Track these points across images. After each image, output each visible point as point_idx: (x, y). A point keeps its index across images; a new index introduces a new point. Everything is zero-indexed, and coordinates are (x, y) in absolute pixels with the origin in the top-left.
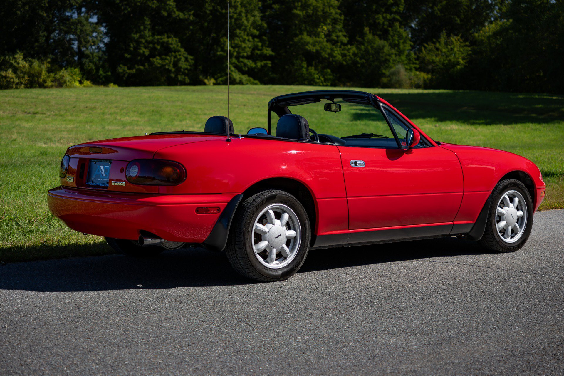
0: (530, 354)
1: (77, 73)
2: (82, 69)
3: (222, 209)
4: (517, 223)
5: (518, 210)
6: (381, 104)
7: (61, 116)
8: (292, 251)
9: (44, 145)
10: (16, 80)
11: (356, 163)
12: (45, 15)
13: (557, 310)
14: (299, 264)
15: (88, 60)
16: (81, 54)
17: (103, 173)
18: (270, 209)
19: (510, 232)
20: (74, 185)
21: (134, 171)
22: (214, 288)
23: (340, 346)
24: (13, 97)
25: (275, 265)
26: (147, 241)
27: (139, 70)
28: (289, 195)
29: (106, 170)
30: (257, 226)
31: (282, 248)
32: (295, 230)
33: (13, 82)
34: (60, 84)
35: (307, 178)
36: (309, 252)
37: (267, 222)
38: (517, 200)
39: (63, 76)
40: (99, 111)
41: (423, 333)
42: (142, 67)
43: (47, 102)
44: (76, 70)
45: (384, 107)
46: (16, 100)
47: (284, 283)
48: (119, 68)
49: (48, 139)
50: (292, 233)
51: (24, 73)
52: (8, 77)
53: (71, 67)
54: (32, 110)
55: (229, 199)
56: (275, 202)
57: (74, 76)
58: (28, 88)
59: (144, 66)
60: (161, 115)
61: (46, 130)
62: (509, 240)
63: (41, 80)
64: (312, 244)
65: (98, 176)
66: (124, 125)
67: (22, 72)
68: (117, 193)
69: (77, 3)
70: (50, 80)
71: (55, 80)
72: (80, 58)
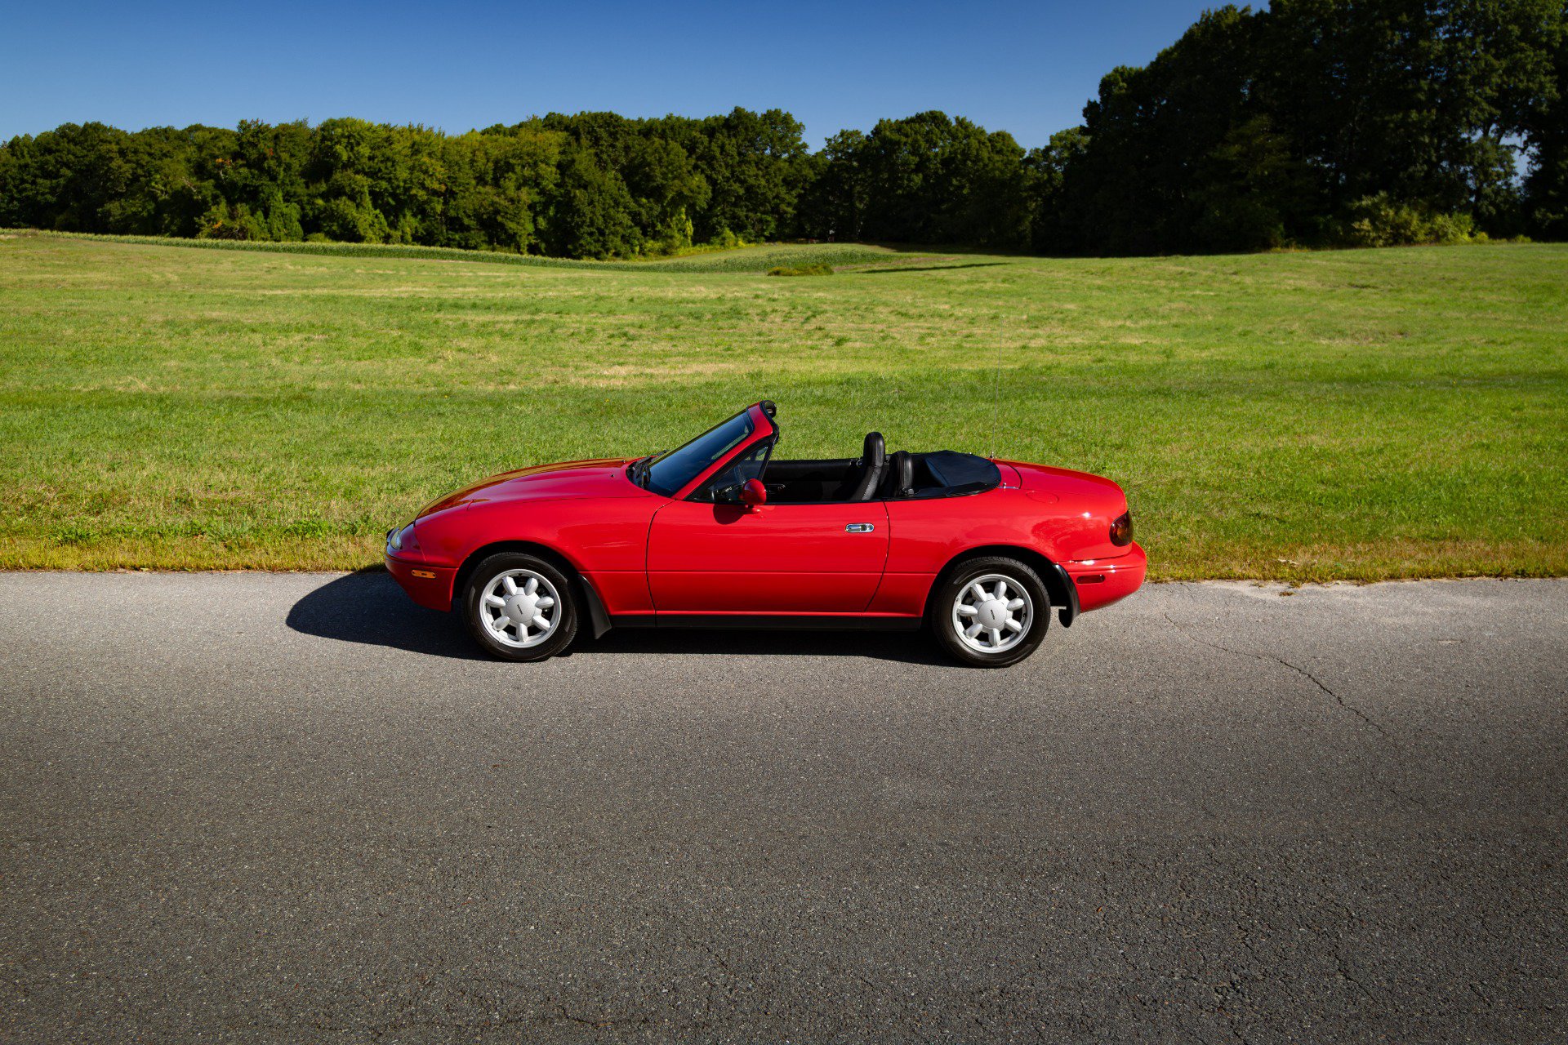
1: (1468, 221)
2: (1475, 211)
10: (1373, 235)
12: (1427, 140)
15: (1486, 203)
16: (1478, 192)
24: (1349, 262)
33: (1369, 236)
34: (1438, 237)
39: (1442, 226)
43: (1390, 270)
44: (1467, 216)
48: (1537, 212)
51: (1385, 223)
52: (1363, 230)
53: (1458, 212)
54: (1363, 282)
57: (1462, 227)
58: (1391, 245)
63: (1409, 233)
67: (1383, 223)
69: (1479, 120)
70: (1423, 232)
71: (1431, 231)
72: (1477, 200)
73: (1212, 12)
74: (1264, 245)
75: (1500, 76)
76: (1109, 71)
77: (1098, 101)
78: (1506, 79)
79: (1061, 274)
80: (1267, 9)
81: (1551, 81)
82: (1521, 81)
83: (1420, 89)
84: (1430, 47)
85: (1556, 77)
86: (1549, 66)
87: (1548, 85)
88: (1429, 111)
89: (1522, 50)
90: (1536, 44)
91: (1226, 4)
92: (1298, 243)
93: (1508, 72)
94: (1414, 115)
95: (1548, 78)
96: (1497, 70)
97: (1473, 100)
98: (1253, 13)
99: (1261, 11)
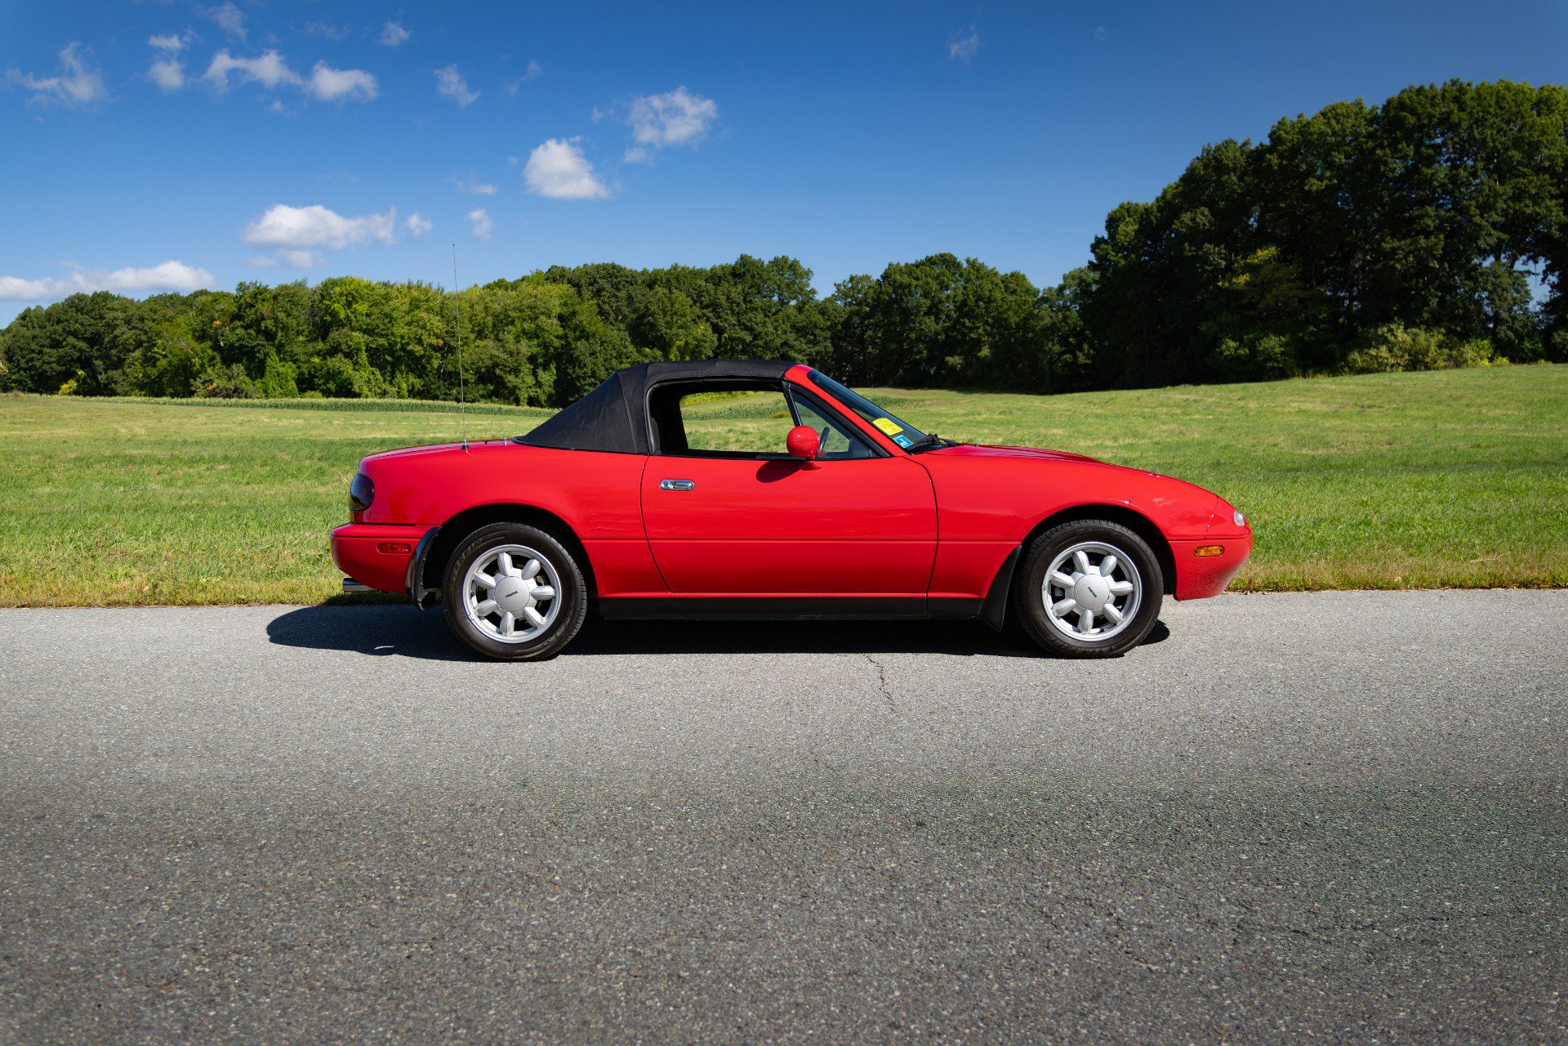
1: (1486, 347)
2: (1494, 337)
10: (1392, 361)
12: (1437, 266)
15: (1504, 327)
16: (1496, 319)
33: (1387, 363)
34: (1458, 363)
39: (1464, 352)
44: (1486, 342)
48: (1556, 336)
51: (1404, 350)
52: (1380, 356)
53: (1476, 338)
57: (1481, 352)
58: (1409, 370)
63: (1428, 360)
67: (1401, 349)
69: (1490, 246)
70: (1442, 358)
71: (1450, 358)
72: (1495, 326)
73: (1213, 146)
74: (1282, 374)
75: (1505, 201)
76: (1115, 207)
77: (1106, 236)
78: (1511, 204)
80: (1267, 142)
81: (1556, 205)
82: (1527, 206)
83: (1427, 215)
84: (1433, 175)
85: (1561, 201)
86: (1554, 191)
87: (1555, 209)
88: (1438, 237)
89: (1524, 175)
90: (1539, 170)
91: (1226, 138)
92: (1315, 372)
93: (1517, 197)
94: (1422, 242)
95: (1554, 202)
96: (1501, 196)
97: (1480, 226)
98: (1253, 146)
99: (1261, 145)
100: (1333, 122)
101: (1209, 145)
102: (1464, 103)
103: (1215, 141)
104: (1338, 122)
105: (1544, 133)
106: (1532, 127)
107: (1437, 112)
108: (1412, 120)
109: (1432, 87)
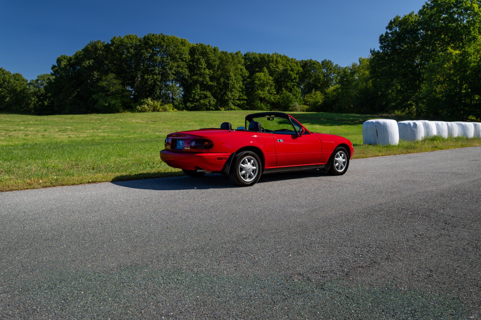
0: (348, 215)
2: (173, 104)
3: (227, 158)
4: (343, 164)
5: (343, 159)
6: (290, 118)
7: (165, 122)
8: (254, 175)
9: (159, 134)
10: (148, 109)
11: (280, 141)
12: (159, 84)
13: (358, 198)
14: (257, 180)
15: (175, 101)
16: (173, 99)
17: (181, 144)
18: (246, 158)
19: (340, 168)
20: (170, 149)
21: (193, 144)
22: (224, 189)
23: (273, 212)
24: (147, 115)
25: (248, 180)
26: (198, 171)
27: (195, 105)
28: (254, 153)
29: (182, 143)
30: (241, 165)
31: (251, 173)
32: (256, 166)
33: (147, 110)
34: (165, 110)
35: (261, 147)
36: (261, 175)
37: (245, 164)
38: (343, 155)
39: (166, 107)
40: (180, 120)
41: (306, 207)
42: (196, 104)
43: (160, 117)
44: (171, 105)
45: (291, 119)
46: (148, 116)
47: (251, 187)
48: (188, 104)
49: (160, 131)
50: (254, 168)
52: (145, 108)
53: (169, 103)
54: (154, 120)
55: (230, 154)
56: (248, 156)
57: (170, 107)
58: (153, 112)
59: (197, 103)
60: (204, 122)
61: (160, 128)
62: (340, 171)
63: (158, 109)
64: (262, 172)
65: (179, 146)
66: (189, 126)
67: (151, 106)
68: (187, 152)
69: (171, 79)
70: (161, 108)
71: (163, 109)
72: (172, 100)
73: (94, 41)
74: (118, 112)
75: (175, 68)
76: (60, 56)
77: (56, 65)
78: (177, 69)
79: (56, 119)
80: (110, 43)
82: (180, 70)
83: (156, 69)
84: (157, 58)
85: (188, 69)
86: (186, 66)
87: (187, 71)
88: (159, 76)
89: (179, 62)
90: (182, 60)
91: (98, 40)
92: (128, 111)
93: (178, 67)
94: (155, 77)
95: (186, 69)
96: (174, 66)
97: (169, 74)
98: (106, 43)
99: (108, 43)
100: (130, 40)
101: (93, 41)
102: (165, 40)
103: (95, 40)
104: (131, 40)
105: (184, 51)
106: (181, 49)
107: (158, 41)
108: (151, 43)
109: (156, 34)
